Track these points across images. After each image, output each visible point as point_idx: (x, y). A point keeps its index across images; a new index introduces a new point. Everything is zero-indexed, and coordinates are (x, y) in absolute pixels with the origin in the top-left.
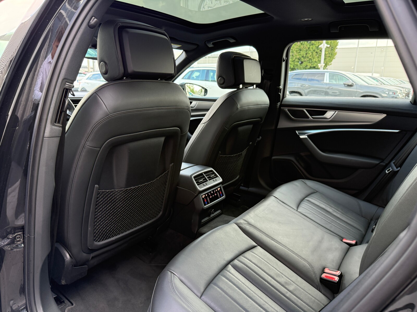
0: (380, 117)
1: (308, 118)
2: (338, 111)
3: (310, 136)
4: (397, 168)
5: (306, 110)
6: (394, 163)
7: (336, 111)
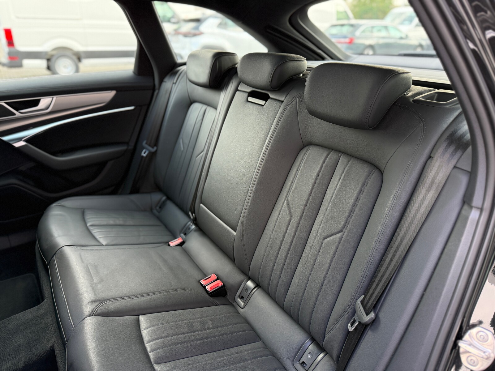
0: (109, 95)
1: (14, 114)
2: (57, 97)
3: (31, 140)
4: (153, 147)
5: (6, 103)
6: (146, 143)
7: (53, 98)
